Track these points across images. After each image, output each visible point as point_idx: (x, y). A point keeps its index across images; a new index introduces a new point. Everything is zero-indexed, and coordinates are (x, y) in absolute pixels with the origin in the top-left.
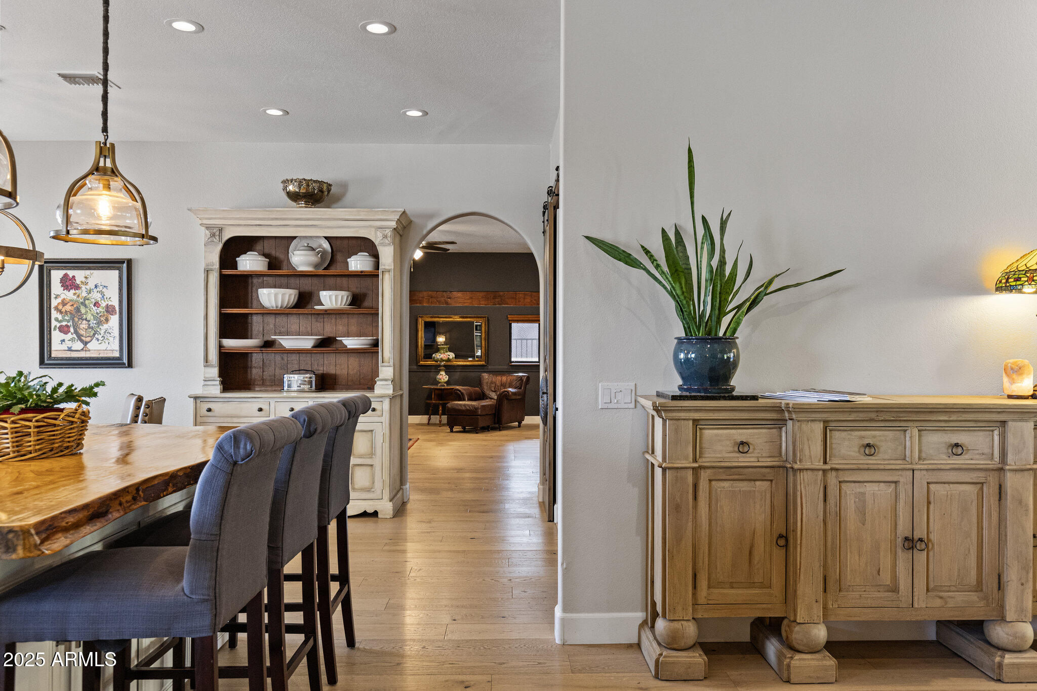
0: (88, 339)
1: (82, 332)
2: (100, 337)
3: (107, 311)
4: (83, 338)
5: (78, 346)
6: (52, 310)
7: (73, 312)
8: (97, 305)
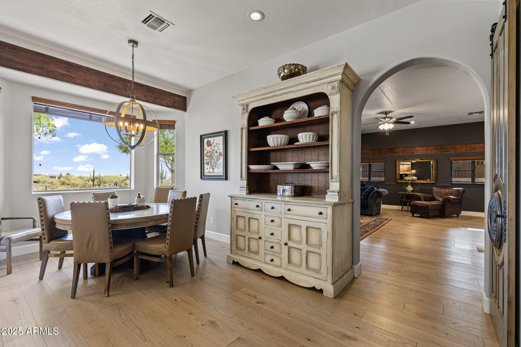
2: (217, 166)
3: (220, 155)
4: (213, 167)
5: (211, 170)
6: (205, 155)
7: (210, 156)
8: (217, 152)
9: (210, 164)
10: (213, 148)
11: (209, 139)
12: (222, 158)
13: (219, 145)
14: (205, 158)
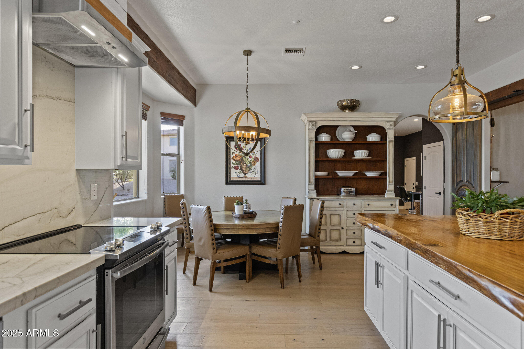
0: (246, 172)
1: (244, 169)
2: (252, 171)
3: (255, 160)
5: (242, 175)
6: (231, 159)
7: (240, 160)
9: (239, 168)
12: (258, 164)
14: (232, 161)
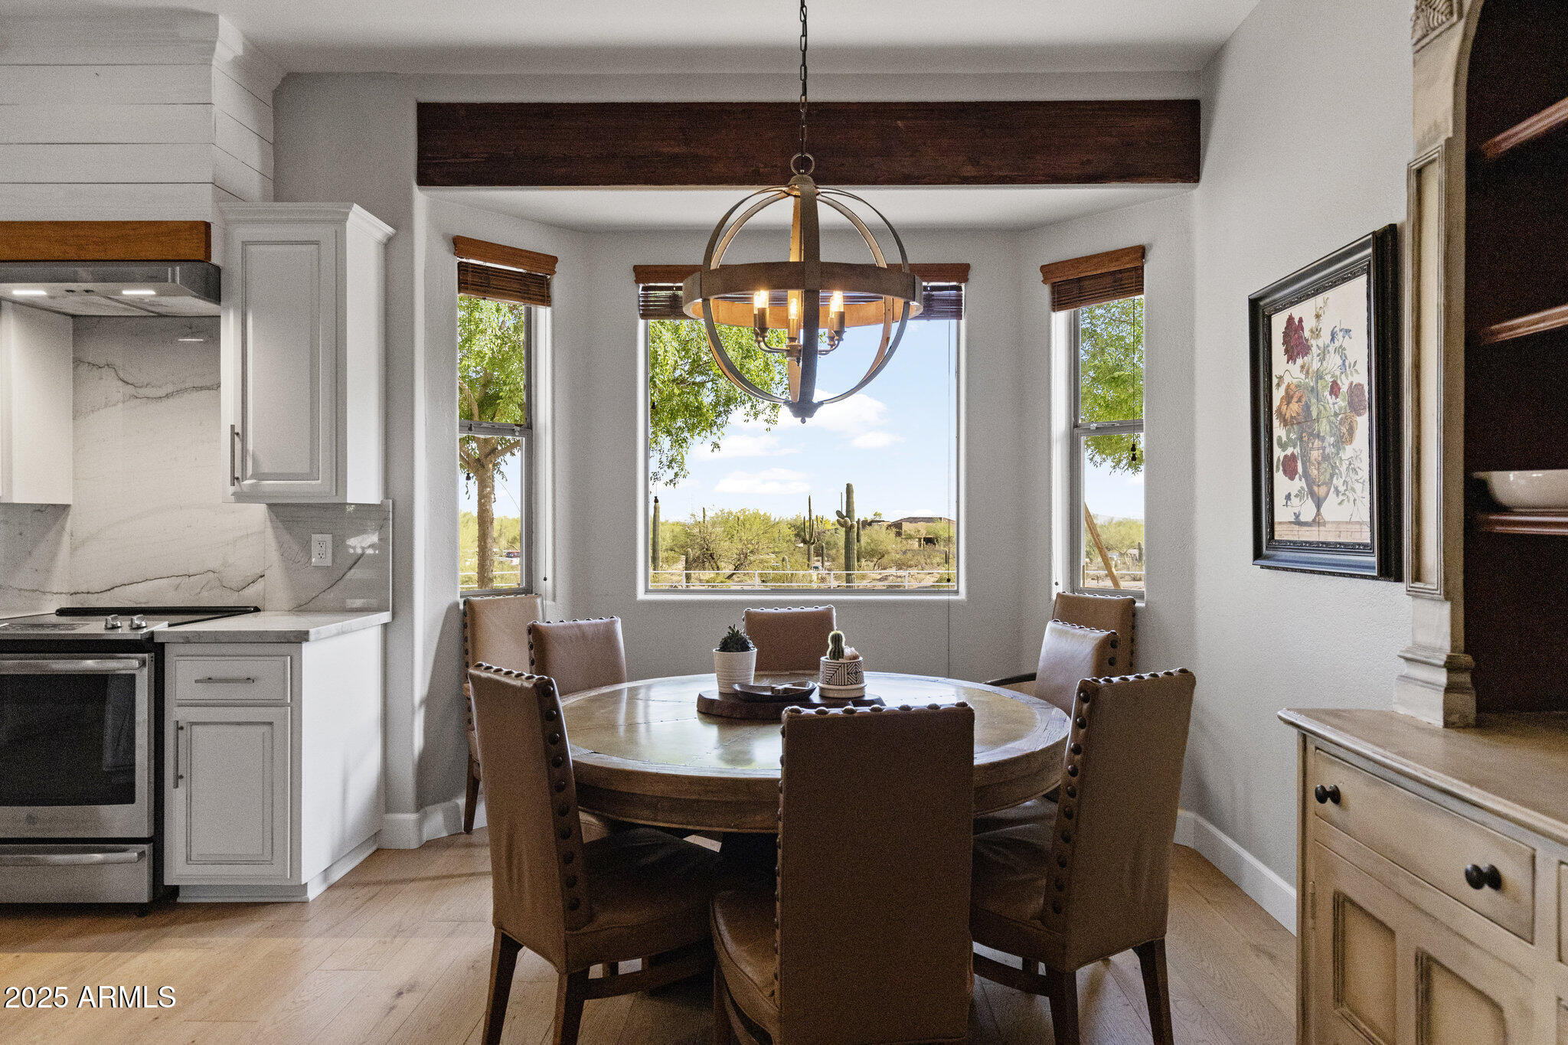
0: (1323, 491)
1: (1314, 473)
2: (1340, 484)
3: (1351, 404)
4: (1316, 488)
5: (1308, 512)
6: (1274, 417)
7: (1301, 418)
8: (1335, 389)
9: (1300, 466)
10: (1316, 365)
11: (1297, 311)
12: (1363, 424)
13: (1346, 343)
14: (1279, 431)
